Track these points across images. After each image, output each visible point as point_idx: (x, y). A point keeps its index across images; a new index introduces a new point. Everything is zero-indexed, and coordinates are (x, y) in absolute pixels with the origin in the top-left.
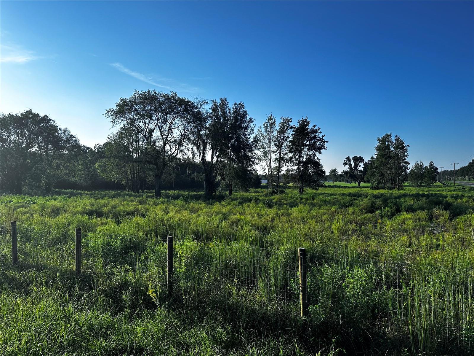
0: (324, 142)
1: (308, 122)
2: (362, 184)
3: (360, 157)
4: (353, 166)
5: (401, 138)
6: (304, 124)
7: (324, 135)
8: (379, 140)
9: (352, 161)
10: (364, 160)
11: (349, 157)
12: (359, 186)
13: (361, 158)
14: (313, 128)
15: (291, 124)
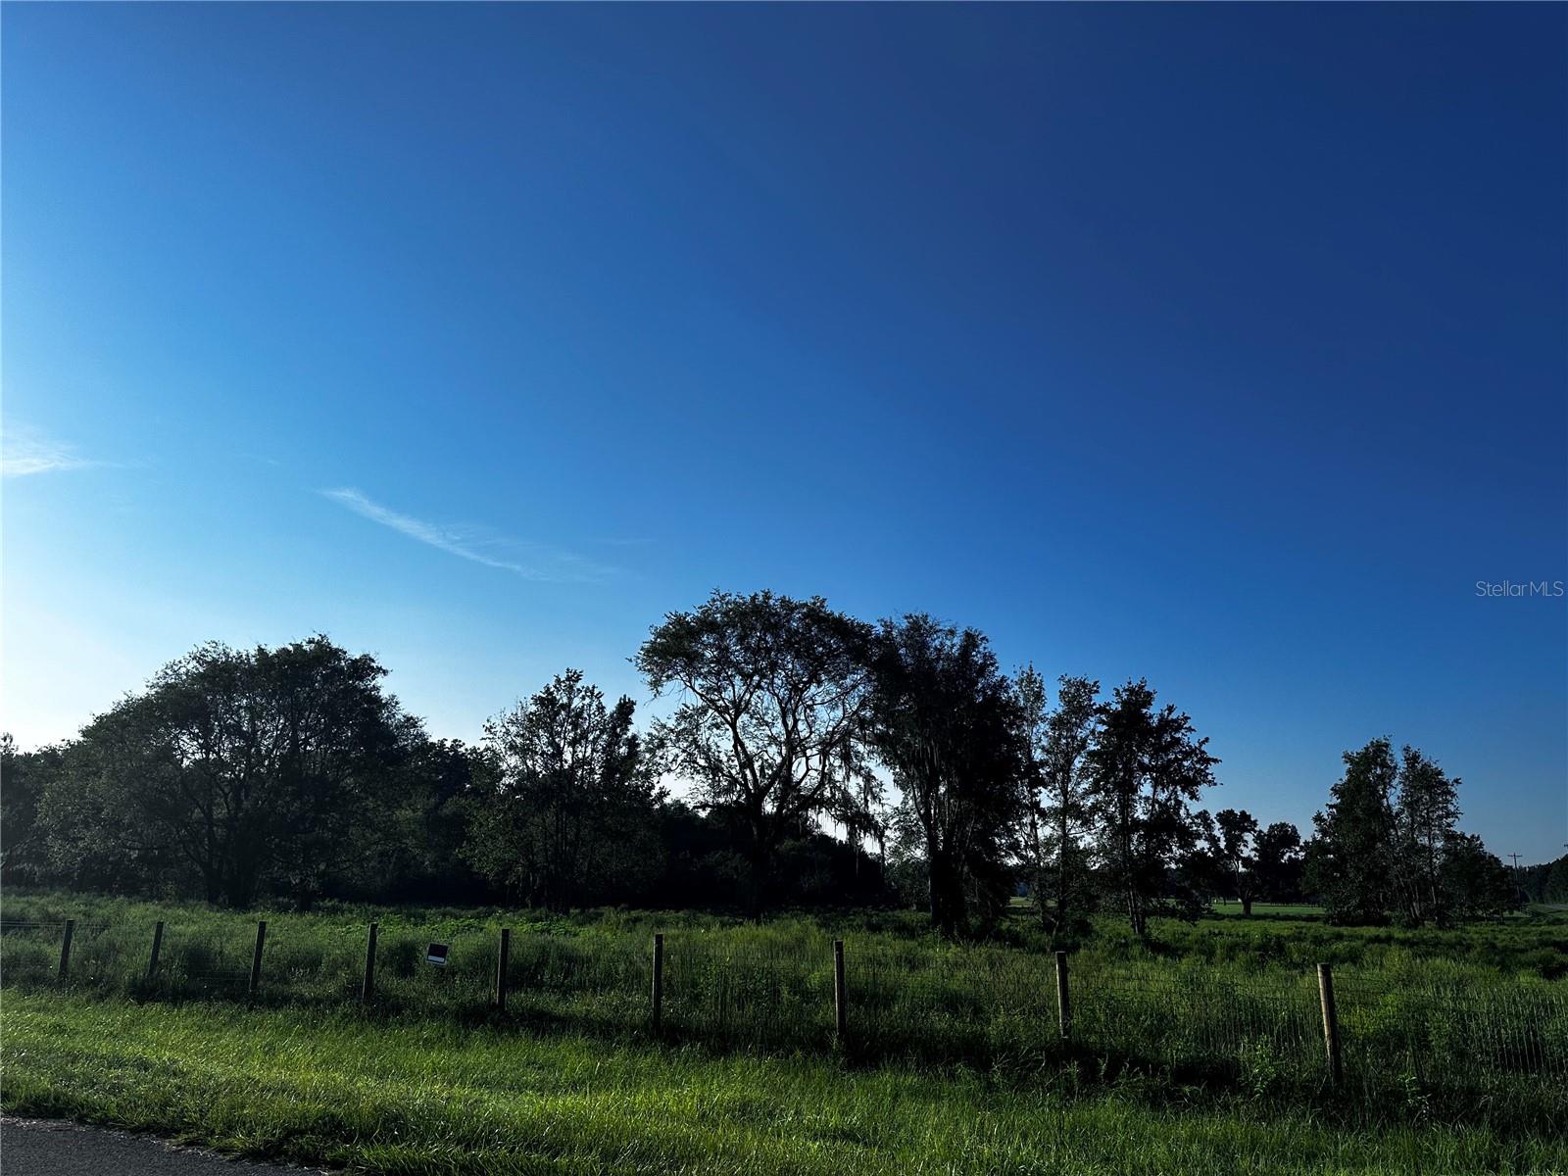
0: (1208, 761)
1: (1149, 694)
2: (1257, 908)
3: (1243, 813)
4: (1222, 844)
5: (1426, 757)
6: (1138, 699)
7: (1207, 740)
8: (1348, 758)
9: (1217, 825)
10: (1256, 825)
11: (1206, 812)
12: (1247, 915)
13: (1245, 816)
14: (1166, 713)
15: (1098, 700)
